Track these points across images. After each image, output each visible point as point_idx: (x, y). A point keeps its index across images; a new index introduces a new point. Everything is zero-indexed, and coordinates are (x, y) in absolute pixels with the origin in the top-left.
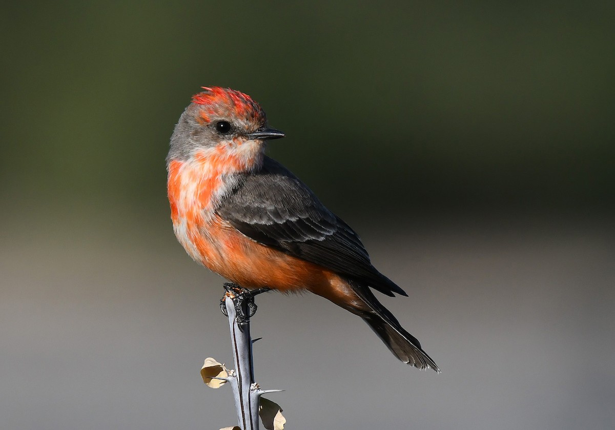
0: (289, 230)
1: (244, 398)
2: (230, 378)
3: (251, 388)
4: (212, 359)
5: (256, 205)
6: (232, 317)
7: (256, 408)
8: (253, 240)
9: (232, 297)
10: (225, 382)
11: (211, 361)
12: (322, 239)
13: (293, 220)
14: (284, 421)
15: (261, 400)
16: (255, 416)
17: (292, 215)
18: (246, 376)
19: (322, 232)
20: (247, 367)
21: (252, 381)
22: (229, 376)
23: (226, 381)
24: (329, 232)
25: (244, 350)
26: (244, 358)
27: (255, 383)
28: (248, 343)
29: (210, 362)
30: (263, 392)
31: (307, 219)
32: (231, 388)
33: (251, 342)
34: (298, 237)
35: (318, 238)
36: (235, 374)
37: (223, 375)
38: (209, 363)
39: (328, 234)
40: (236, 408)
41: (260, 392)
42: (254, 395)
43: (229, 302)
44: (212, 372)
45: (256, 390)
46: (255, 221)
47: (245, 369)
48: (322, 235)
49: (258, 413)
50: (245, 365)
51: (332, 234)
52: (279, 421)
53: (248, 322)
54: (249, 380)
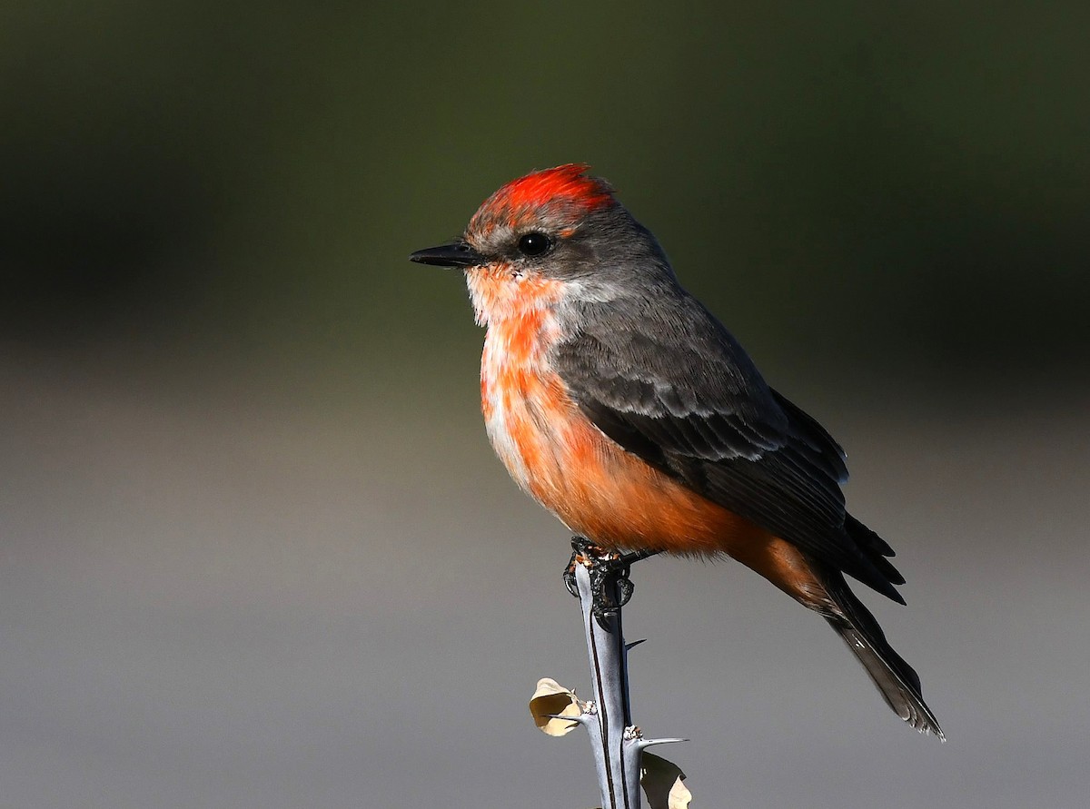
0: (690, 433)
1: (611, 754)
2: (585, 718)
3: (625, 736)
4: (551, 681)
5: (636, 377)
6: (587, 603)
7: (634, 772)
8: (618, 446)
9: (587, 563)
10: (575, 725)
11: (549, 684)
12: (756, 457)
13: (705, 414)
14: (688, 796)
15: (644, 758)
16: (633, 787)
17: (702, 404)
18: (615, 713)
19: (758, 445)
20: (617, 695)
21: (627, 722)
22: (583, 712)
23: (579, 723)
24: (771, 445)
25: (611, 663)
26: (611, 679)
27: (633, 727)
28: (619, 650)
29: (547, 686)
30: (647, 742)
31: (733, 418)
32: (588, 737)
33: (624, 649)
34: (707, 449)
35: (749, 455)
36: (594, 710)
37: (571, 711)
38: (546, 688)
39: (769, 449)
40: (596, 775)
41: (642, 743)
42: (630, 748)
43: (582, 572)
44: (552, 706)
45: (634, 740)
46: (630, 408)
47: (614, 701)
48: (756, 450)
49: (637, 783)
50: (613, 691)
51: (776, 449)
52: (679, 797)
53: (619, 612)
54: (621, 718)
